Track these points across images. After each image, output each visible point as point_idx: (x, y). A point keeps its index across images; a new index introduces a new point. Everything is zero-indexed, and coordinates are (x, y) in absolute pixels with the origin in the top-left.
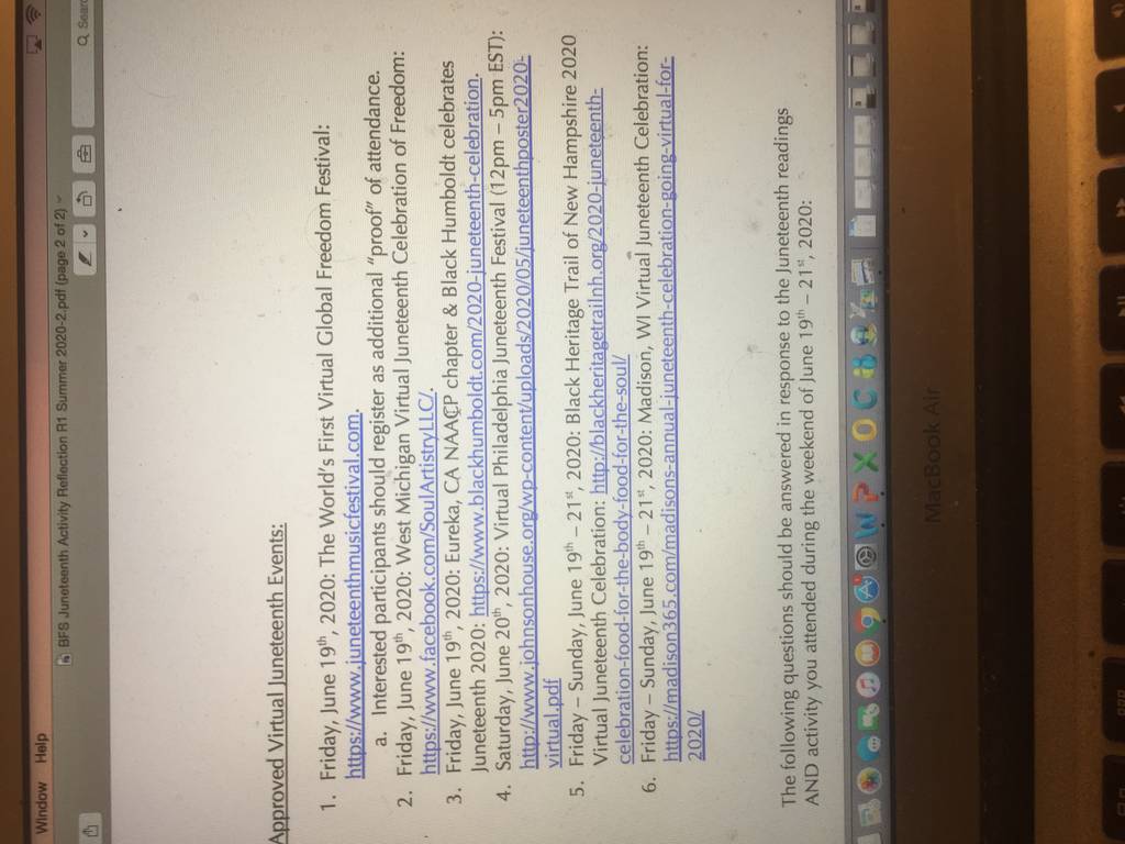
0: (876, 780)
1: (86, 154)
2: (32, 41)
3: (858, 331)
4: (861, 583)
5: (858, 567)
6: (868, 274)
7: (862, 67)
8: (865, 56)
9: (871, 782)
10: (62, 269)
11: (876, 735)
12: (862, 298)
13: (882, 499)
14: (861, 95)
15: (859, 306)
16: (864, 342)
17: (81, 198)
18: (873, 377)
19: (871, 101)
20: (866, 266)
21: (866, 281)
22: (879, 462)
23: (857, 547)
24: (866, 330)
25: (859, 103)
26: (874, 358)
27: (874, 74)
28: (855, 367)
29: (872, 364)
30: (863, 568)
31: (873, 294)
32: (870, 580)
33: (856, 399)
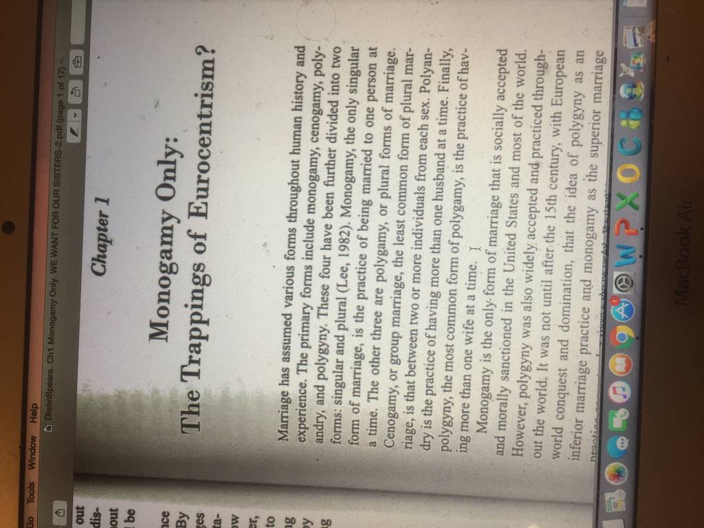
0: (623, 474)
3: (626, 88)
4: (618, 304)
5: (615, 291)
6: (639, 39)
9: (618, 475)
11: (625, 436)
12: (632, 59)
13: (641, 233)
15: (628, 66)
16: (632, 97)
18: (638, 127)
20: (637, 31)
21: (636, 44)
22: (641, 202)
23: (616, 274)
24: (634, 86)
26: (641, 111)
28: (623, 119)
29: (639, 116)
30: (619, 293)
31: (642, 56)
32: (626, 303)
33: (622, 146)
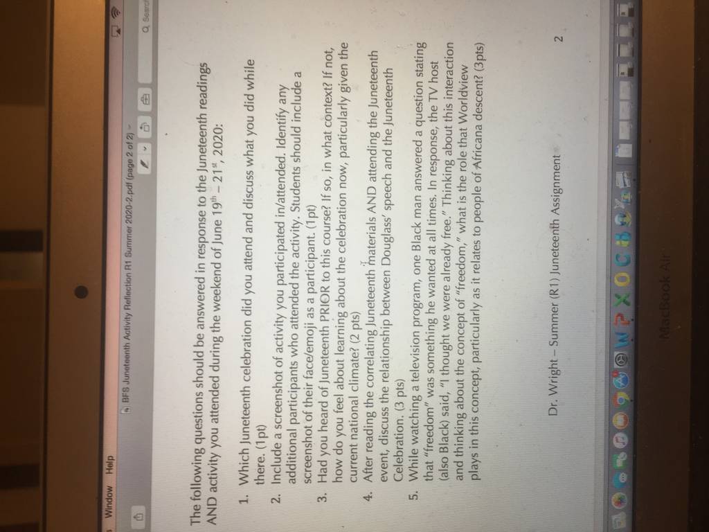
0: (624, 501)
1: (146, 99)
2: (115, 29)
3: (619, 217)
4: (617, 376)
5: (616, 366)
6: (627, 181)
7: (625, 51)
8: (627, 44)
9: (620, 502)
10: (130, 170)
12: (623, 196)
13: (632, 323)
14: (624, 68)
15: (620, 201)
16: (623, 224)
17: (143, 127)
18: (628, 246)
19: (631, 72)
20: (626, 176)
21: (625, 185)
22: (631, 300)
23: (616, 353)
24: (625, 216)
25: (623, 74)
26: (630, 234)
27: (633, 56)
28: (617, 240)
29: (628, 238)
30: (619, 367)
31: (629, 194)
32: (623, 375)
33: (617, 260)
